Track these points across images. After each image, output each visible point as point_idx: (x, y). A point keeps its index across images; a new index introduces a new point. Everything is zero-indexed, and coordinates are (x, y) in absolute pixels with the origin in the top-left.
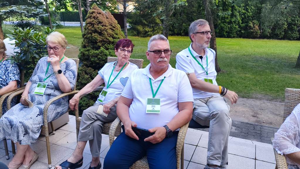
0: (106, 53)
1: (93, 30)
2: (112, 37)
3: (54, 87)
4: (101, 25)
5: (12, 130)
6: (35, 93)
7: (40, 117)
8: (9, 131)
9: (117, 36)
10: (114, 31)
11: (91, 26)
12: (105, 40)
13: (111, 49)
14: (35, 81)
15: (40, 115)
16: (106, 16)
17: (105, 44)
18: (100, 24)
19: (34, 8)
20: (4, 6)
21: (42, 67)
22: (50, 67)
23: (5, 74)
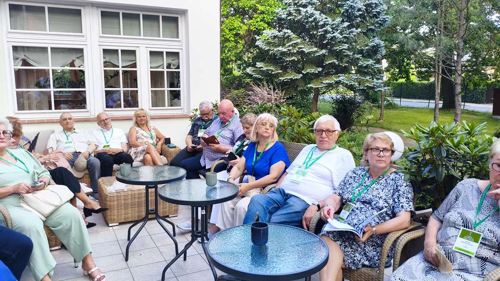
6: (456, 248)
14: (452, 223)
19: (369, 77)
20: (328, 74)
21: (467, 197)
22: (485, 202)
23: (392, 196)
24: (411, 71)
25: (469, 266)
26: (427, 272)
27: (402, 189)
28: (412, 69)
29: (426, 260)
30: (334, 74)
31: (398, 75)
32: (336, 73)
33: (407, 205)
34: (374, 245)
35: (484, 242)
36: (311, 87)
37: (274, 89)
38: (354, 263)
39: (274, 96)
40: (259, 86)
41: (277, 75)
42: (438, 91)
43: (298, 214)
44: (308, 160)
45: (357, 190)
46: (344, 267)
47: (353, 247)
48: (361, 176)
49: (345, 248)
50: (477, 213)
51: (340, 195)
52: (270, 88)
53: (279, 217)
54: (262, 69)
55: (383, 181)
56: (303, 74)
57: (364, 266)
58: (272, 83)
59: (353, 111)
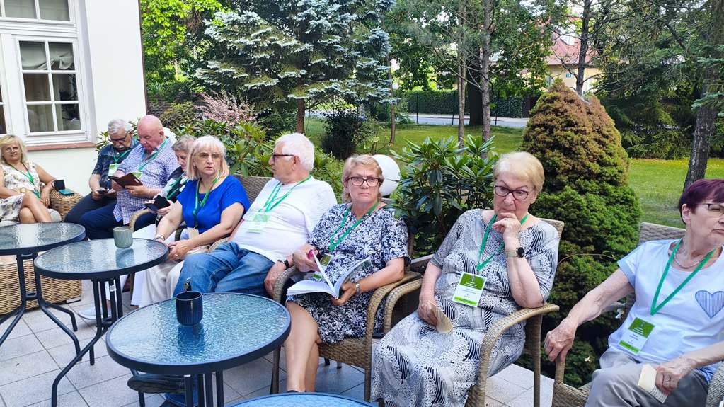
0: (580, 201)
1: (549, 143)
2: (598, 162)
3: (502, 291)
4: (571, 130)
5: (402, 382)
6: (456, 298)
7: (470, 363)
8: (395, 383)
9: (612, 160)
10: (603, 146)
11: (545, 131)
12: (580, 168)
13: (591, 192)
14: (452, 267)
15: (470, 358)
16: (587, 108)
17: (577, 178)
18: (570, 128)
19: (371, 84)
20: (315, 80)
21: (469, 233)
22: (490, 237)
23: (381, 239)
24: (428, 75)
25: (471, 320)
26: (422, 334)
27: (393, 229)
28: (431, 72)
29: (421, 319)
30: (325, 80)
31: (413, 81)
32: (327, 78)
33: (399, 250)
34: (360, 308)
35: (487, 288)
36: (292, 98)
37: (239, 102)
38: (333, 335)
39: (238, 112)
40: (214, 96)
41: (241, 81)
42: (462, 102)
43: (258, 277)
44: (270, 201)
45: (336, 235)
46: (320, 341)
47: (331, 312)
48: (341, 216)
49: (319, 315)
50: (481, 253)
51: (314, 243)
52: (232, 101)
53: (229, 283)
54: (217, 71)
55: (369, 221)
56: (279, 79)
57: (347, 336)
58: (235, 94)
59: (353, 132)
